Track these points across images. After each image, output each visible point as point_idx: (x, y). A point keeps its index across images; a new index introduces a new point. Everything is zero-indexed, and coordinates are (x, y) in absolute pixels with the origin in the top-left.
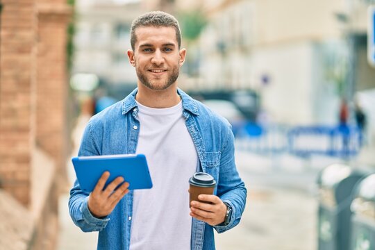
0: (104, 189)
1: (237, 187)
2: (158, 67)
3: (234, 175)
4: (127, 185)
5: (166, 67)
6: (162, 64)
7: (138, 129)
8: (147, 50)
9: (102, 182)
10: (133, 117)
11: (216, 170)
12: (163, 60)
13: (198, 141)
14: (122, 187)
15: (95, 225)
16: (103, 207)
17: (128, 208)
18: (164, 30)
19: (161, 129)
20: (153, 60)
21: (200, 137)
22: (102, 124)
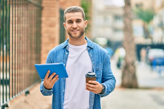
0: (48, 77)
1: (111, 79)
2: (75, 29)
3: (109, 73)
4: (57, 76)
5: (78, 29)
6: (77, 28)
7: (68, 54)
8: (70, 22)
9: (48, 75)
10: (66, 49)
11: (100, 71)
12: (77, 26)
13: (93, 59)
14: (56, 77)
15: (47, 92)
16: (48, 85)
17: (63, 86)
18: (76, 14)
19: (77, 54)
20: (73, 27)
21: (93, 58)
22: (54, 52)
